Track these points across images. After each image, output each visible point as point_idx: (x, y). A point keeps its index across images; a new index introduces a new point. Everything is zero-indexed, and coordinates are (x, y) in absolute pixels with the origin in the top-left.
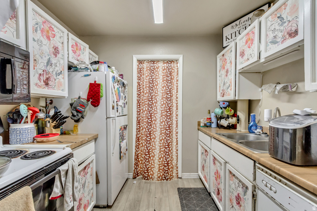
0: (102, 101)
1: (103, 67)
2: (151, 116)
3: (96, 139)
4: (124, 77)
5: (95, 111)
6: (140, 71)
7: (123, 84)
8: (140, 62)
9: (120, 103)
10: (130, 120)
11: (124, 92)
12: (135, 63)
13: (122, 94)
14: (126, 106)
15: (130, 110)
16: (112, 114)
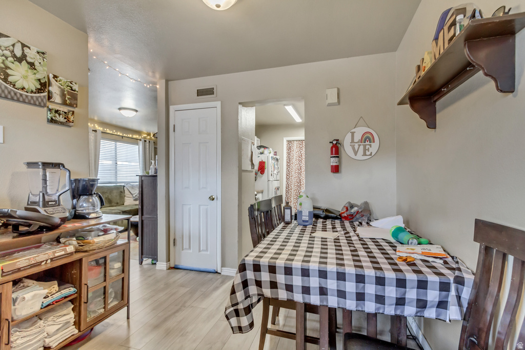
0: (266, 171)
1: (266, 151)
2: (300, 181)
3: (262, 192)
4: (277, 154)
5: (262, 176)
6: (289, 149)
7: (277, 159)
8: (289, 142)
9: (275, 172)
10: (281, 183)
11: (277, 165)
12: (285, 143)
13: (276, 166)
14: (279, 174)
15: (281, 177)
16: (271, 178)
